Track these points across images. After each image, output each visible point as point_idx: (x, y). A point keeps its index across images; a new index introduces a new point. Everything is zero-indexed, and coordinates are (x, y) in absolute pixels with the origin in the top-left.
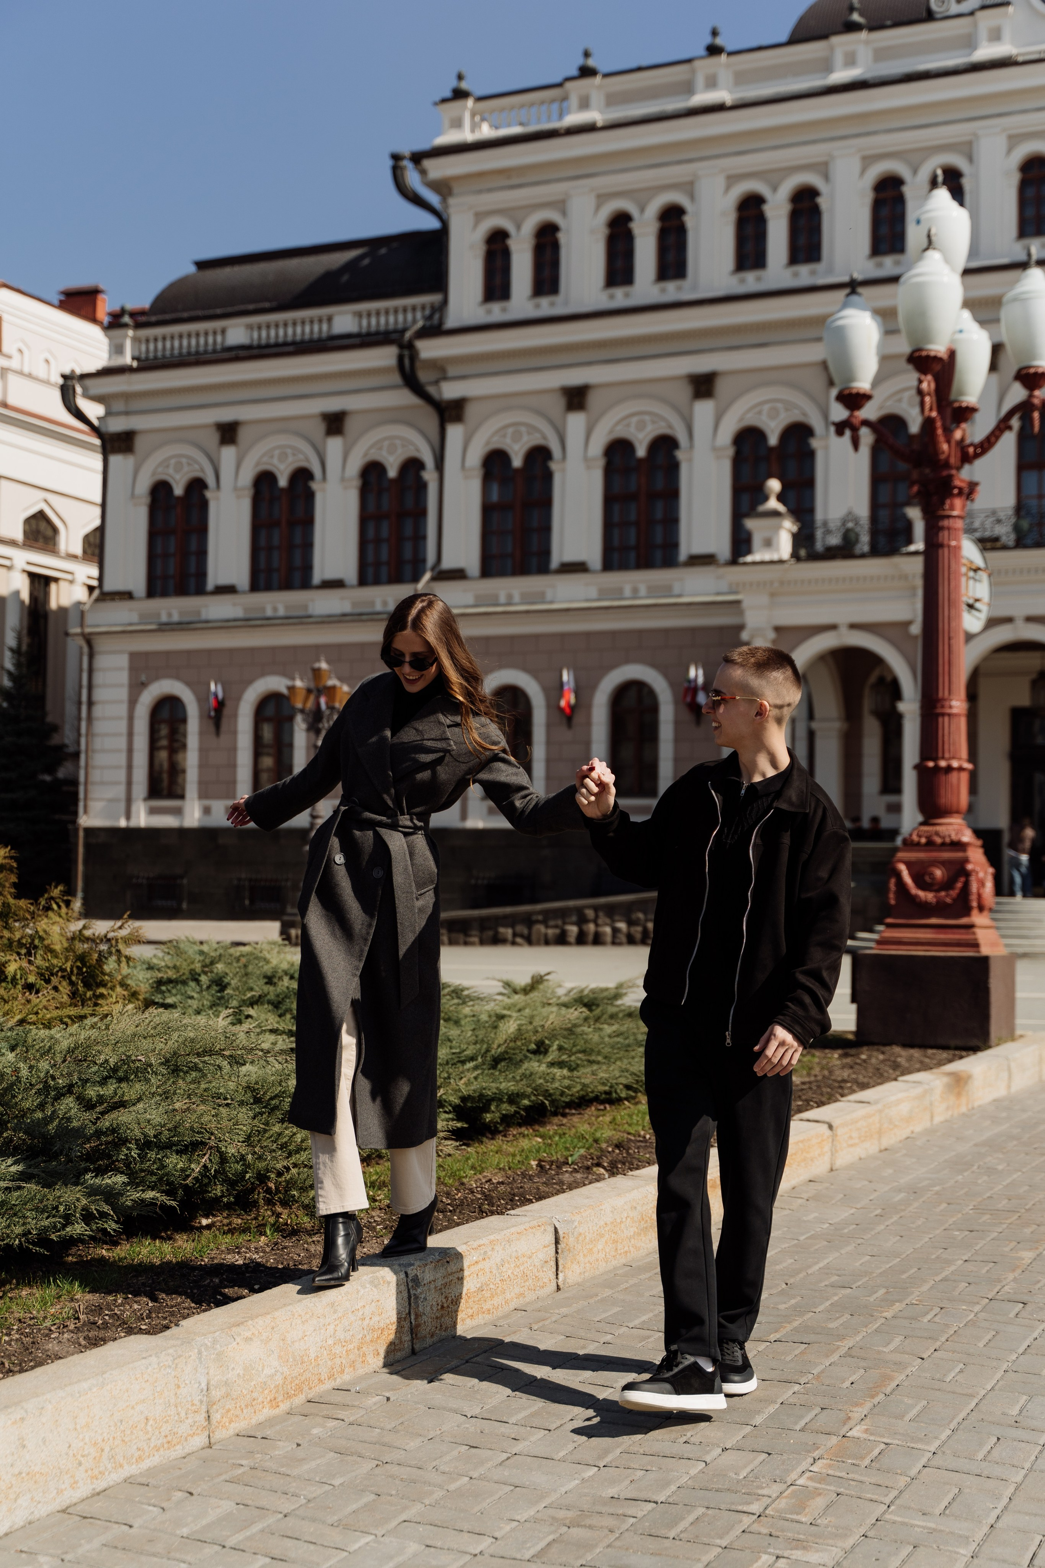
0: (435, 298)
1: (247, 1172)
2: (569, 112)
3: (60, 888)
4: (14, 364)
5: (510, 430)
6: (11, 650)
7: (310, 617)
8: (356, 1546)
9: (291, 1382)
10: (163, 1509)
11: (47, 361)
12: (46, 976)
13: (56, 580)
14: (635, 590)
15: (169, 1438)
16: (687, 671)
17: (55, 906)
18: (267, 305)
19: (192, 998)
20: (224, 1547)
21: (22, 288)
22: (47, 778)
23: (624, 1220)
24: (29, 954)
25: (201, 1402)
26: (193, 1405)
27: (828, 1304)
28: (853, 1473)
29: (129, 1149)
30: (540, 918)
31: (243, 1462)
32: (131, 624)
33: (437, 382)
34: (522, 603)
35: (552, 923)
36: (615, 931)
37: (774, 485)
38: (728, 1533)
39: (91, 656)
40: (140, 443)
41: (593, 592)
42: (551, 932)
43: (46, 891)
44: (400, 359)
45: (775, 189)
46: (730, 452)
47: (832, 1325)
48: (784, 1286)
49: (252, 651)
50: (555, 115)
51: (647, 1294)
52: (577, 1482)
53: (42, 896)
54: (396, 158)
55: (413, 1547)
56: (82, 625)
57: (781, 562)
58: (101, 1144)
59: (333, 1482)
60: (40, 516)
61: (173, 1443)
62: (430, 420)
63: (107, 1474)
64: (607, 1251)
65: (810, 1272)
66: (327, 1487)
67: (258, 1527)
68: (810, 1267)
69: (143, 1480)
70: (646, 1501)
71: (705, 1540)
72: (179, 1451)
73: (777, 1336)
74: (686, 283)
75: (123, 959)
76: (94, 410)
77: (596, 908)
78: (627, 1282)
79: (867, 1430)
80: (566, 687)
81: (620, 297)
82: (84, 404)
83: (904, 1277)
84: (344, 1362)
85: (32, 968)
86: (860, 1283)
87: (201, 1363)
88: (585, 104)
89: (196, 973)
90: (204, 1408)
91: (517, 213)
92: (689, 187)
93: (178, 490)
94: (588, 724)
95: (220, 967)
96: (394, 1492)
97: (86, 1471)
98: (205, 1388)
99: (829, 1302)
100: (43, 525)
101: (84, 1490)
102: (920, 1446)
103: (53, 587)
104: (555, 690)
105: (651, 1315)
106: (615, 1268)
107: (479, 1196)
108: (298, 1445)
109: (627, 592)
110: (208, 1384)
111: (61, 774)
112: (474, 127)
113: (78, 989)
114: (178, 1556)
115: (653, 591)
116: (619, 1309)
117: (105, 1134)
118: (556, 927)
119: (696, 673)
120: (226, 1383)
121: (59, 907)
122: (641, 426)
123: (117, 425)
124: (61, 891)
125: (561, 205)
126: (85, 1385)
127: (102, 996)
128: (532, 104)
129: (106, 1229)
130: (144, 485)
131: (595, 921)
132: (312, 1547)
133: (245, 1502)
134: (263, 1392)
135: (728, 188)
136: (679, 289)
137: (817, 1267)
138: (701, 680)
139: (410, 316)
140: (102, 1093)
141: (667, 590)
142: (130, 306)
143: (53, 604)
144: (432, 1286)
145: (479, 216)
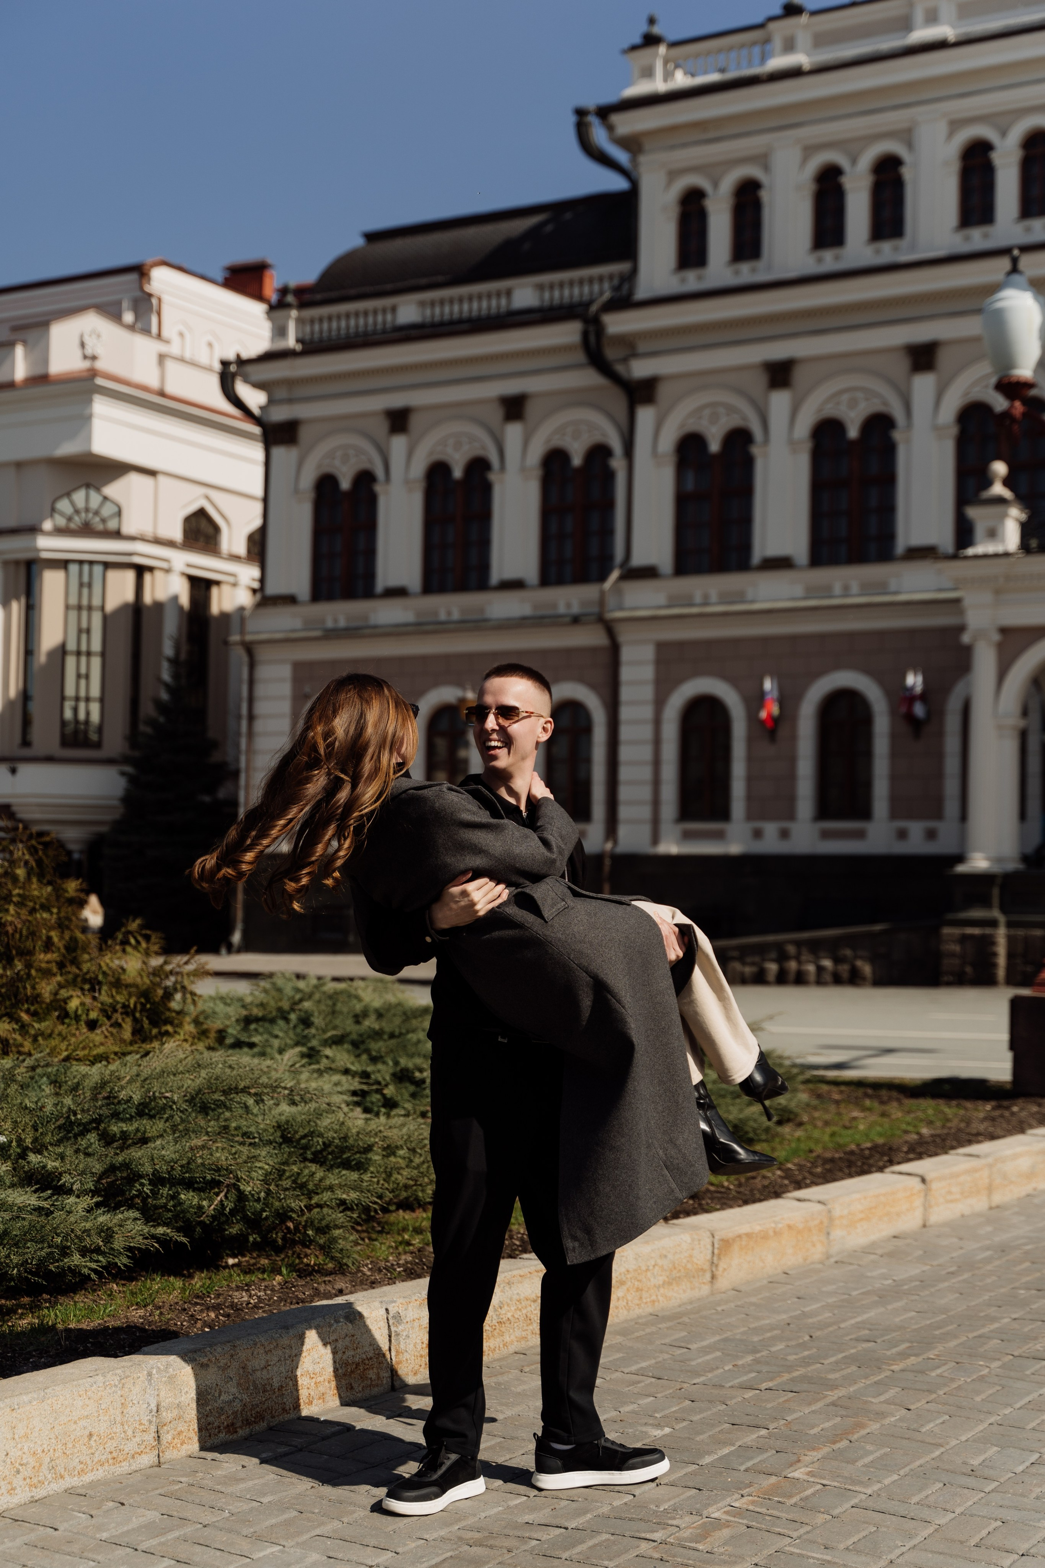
0: (623, 267)
1: (265, 1211)
2: (771, 55)
3: (138, 922)
4: (174, 349)
5: (707, 412)
6: (169, 660)
7: (486, 620)
8: (261, 1554)
9: (251, 1410)
10: (92, 1516)
11: (210, 345)
12: (107, 1012)
13: (218, 583)
14: (846, 588)
15: (115, 1455)
16: (904, 678)
17: (133, 941)
18: (440, 279)
19: (277, 1037)
20: (136, 1550)
21: (185, 265)
22: (207, 799)
23: (651, 1268)
24: (92, 989)
25: (150, 1422)
26: (141, 1424)
27: (840, 1356)
28: (774, 1509)
29: (142, 1185)
30: (735, 954)
31: (182, 1479)
32: (294, 631)
33: (625, 360)
34: (720, 603)
35: (749, 959)
36: (820, 969)
37: (1000, 468)
38: (619, 1556)
39: (252, 666)
40: (304, 434)
41: (798, 590)
42: (748, 970)
43: (123, 925)
44: (585, 335)
45: (1004, 134)
46: (954, 431)
47: (831, 1376)
48: (807, 1338)
49: (424, 659)
50: (756, 59)
51: (658, 1342)
52: (500, 1508)
53: (119, 929)
54: (581, 113)
55: (314, 1557)
56: (242, 632)
57: (1006, 555)
58: (117, 1180)
59: (262, 1500)
60: (201, 513)
61: (119, 1460)
62: (618, 402)
63: (46, 1483)
64: (629, 1298)
65: (843, 1325)
66: (255, 1504)
67: (176, 1534)
68: (844, 1321)
69: (83, 1492)
70: (557, 1527)
71: (595, 1561)
72: (124, 1467)
73: (770, 1384)
74: (904, 243)
75: (188, 996)
76: (254, 398)
77: (798, 944)
78: (644, 1330)
79: (810, 1472)
80: (769, 697)
81: (829, 260)
82: (244, 391)
83: (937, 1332)
84: (312, 1393)
85: (95, 1003)
86: (886, 1338)
87: (151, 1385)
88: (789, 46)
89: (285, 1012)
90: (153, 1428)
91: (713, 170)
92: (907, 135)
93: (345, 484)
94: (793, 738)
95: (307, 1005)
96: (317, 1511)
97: (25, 1479)
98: (155, 1409)
99: (843, 1355)
100: (204, 524)
101: (22, 1496)
102: (857, 1488)
103: (215, 591)
104: (755, 700)
105: (653, 1361)
106: (639, 1317)
107: (518, 1243)
108: (243, 1467)
109: (837, 589)
110: (158, 1406)
111: (222, 794)
112: (668, 76)
113: (142, 1026)
114: (90, 1555)
115: (867, 588)
116: (621, 1355)
117: (118, 1169)
118: (753, 964)
119: (914, 680)
120: (179, 1406)
121: (138, 942)
122: (853, 403)
123: (280, 415)
124: (139, 925)
125: (763, 159)
126: (25, 1398)
127: (167, 1033)
128: (731, 48)
129: (116, 1263)
130: (308, 479)
131: (797, 958)
132: (218, 1553)
133: (170, 1513)
134: (219, 1417)
135: (951, 134)
136: (896, 249)
137: (853, 1321)
138: (919, 689)
139: (596, 288)
140: (125, 1129)
141: (882, 587)
142: (293, 283)
143: (215, 609)
144: (416, 1324)
145: (673, 175)
